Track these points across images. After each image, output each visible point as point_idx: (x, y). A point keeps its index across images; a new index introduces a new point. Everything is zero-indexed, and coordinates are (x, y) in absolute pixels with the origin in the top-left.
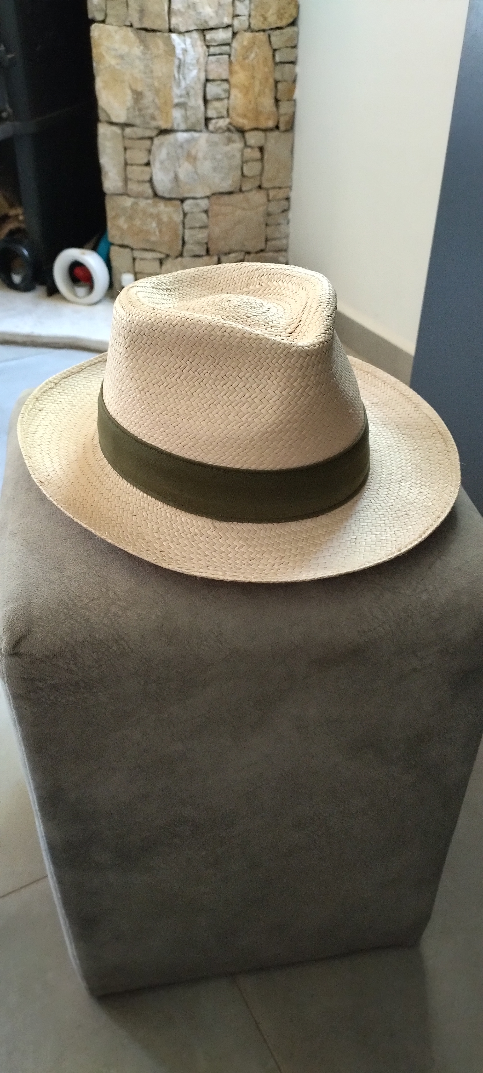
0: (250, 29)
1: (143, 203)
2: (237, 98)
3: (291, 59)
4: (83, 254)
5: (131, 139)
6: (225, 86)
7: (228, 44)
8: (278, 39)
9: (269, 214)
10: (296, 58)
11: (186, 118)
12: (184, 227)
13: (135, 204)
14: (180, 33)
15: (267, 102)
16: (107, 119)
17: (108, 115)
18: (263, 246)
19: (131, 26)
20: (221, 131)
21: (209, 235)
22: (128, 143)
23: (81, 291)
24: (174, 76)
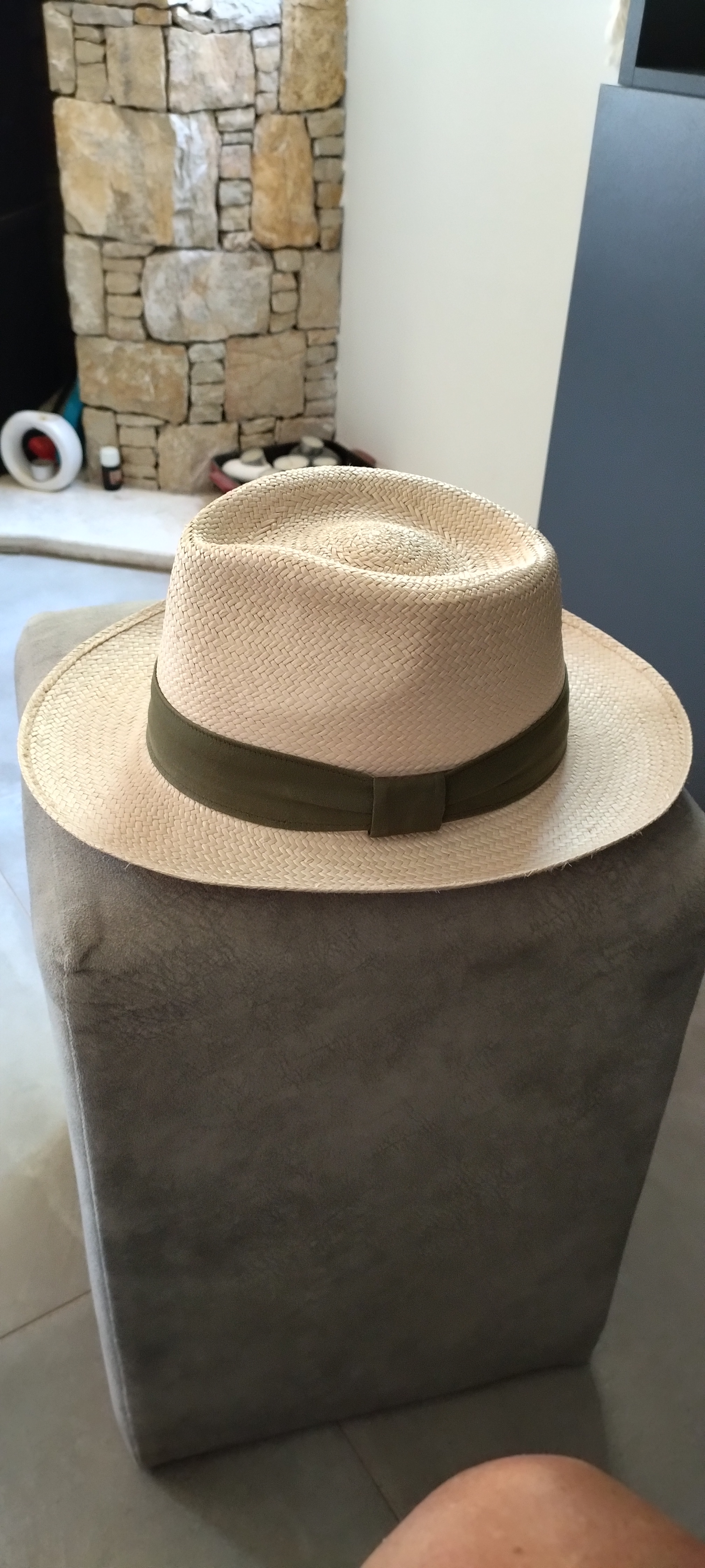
0: (279, 110)
1: (130, 348)
2: (263, 204)
3: (336, 151)
4: (44, 419)
5: (113, 258)
6: (246, 187)
7: (250, 130)
8: (316, 124)
9: (308, 365)
10: (343, 151)
11: (192, 232)
12: (190, 383)
13: (120, 349)
14: (182, 114)
15: (305, 210)
16: (77, 229)
17: (79, 225)
18: (300, 409)
19: (113, 102)
20: (240, 249)
21: (225, 394)
22: (108, 264)
23: (41, 471)
24: (175, 172)
